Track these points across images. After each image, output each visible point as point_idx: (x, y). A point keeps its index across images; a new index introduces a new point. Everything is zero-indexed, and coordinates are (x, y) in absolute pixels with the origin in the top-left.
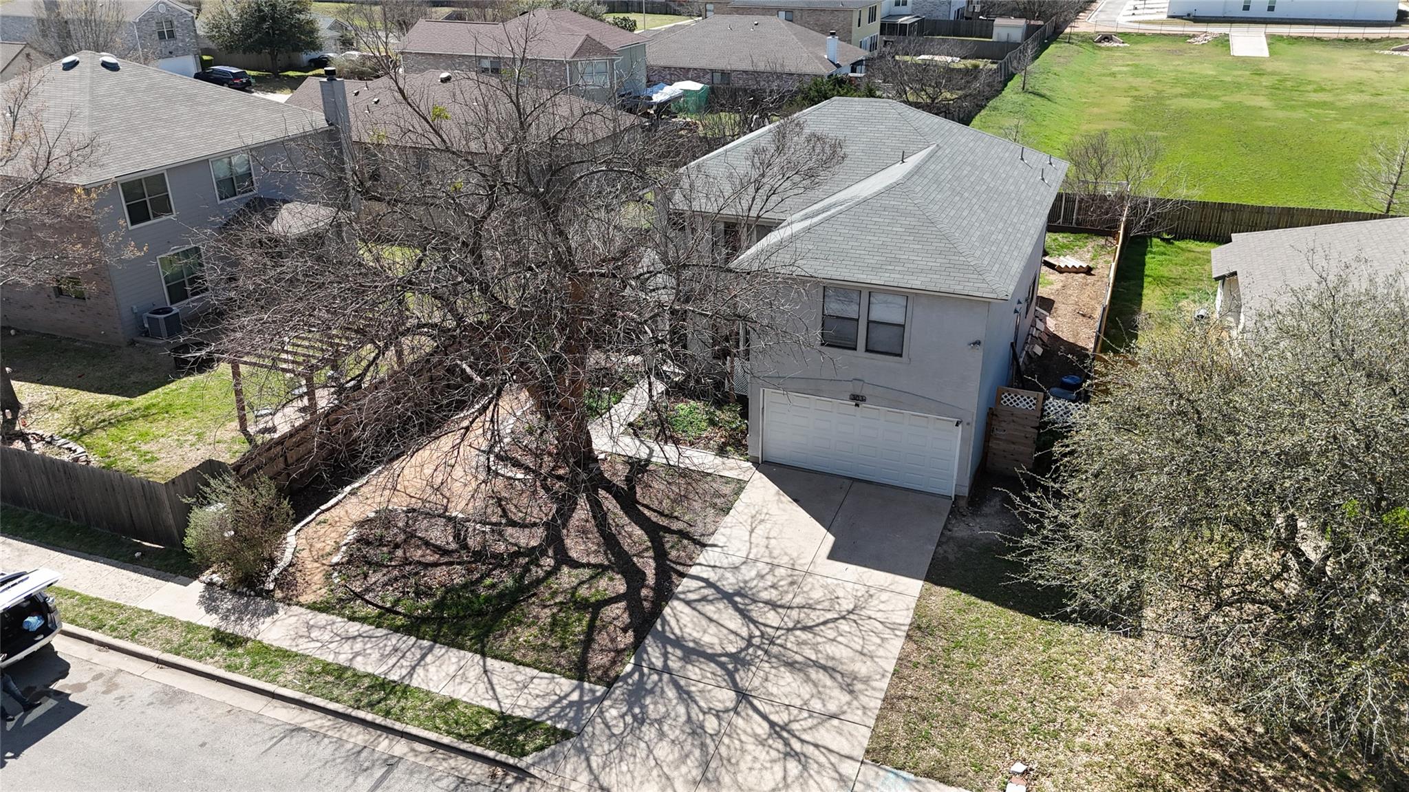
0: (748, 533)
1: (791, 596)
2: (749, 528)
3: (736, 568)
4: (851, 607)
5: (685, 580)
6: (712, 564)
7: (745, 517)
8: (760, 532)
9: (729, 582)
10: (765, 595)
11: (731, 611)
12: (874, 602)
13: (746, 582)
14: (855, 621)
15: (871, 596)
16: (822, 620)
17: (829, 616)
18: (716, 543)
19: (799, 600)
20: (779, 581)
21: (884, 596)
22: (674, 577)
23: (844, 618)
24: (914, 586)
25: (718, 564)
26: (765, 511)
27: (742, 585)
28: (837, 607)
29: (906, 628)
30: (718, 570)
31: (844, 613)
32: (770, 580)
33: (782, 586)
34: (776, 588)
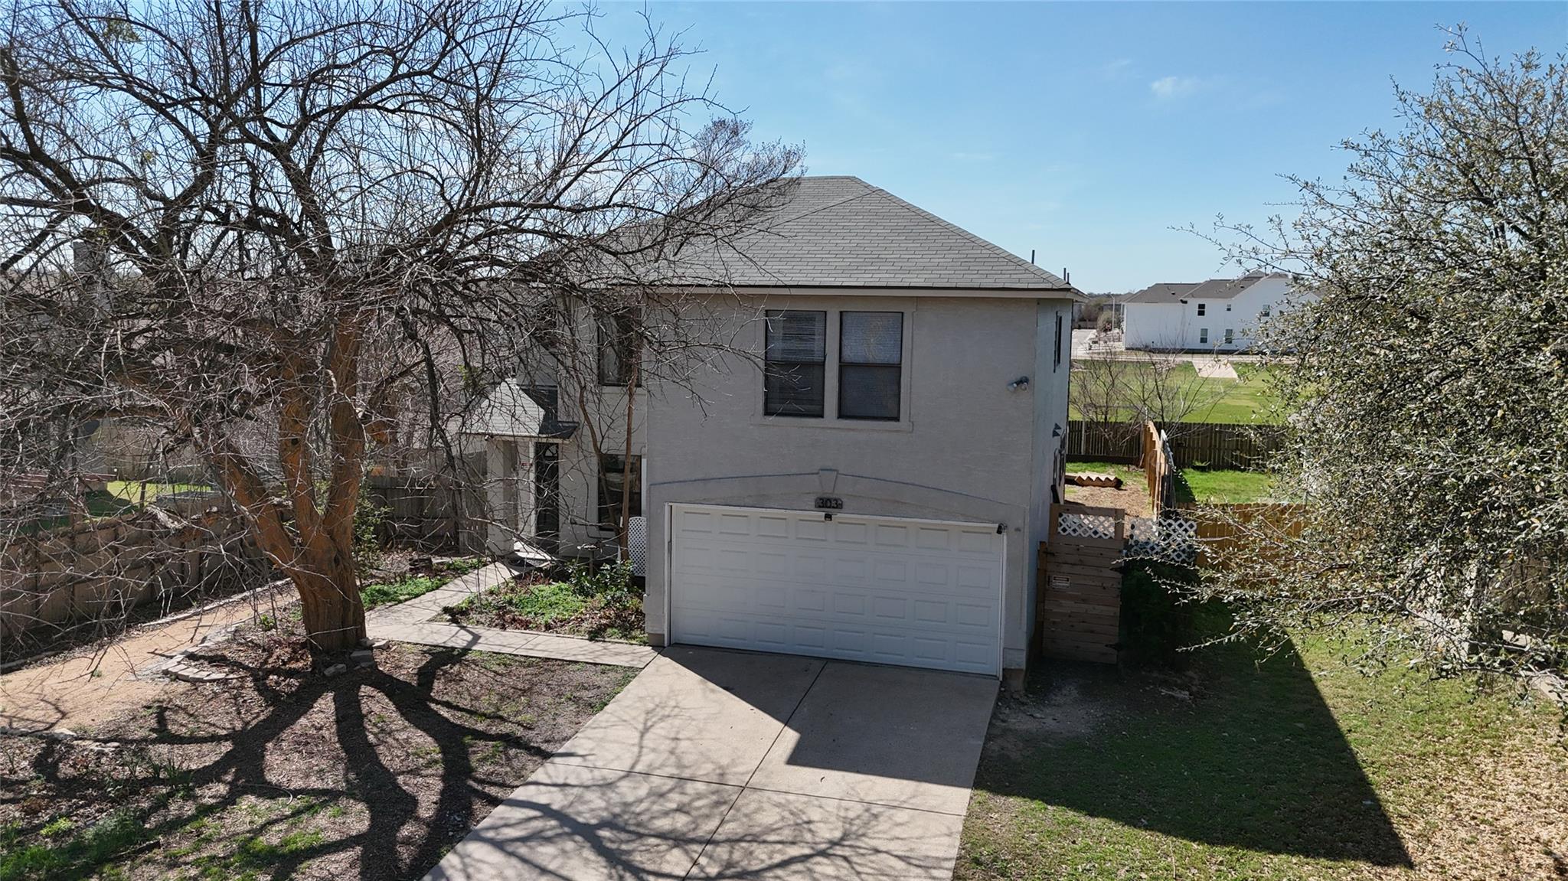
0: (637, 735)
1: (716, 822)
2: (641, 727)
3: (607, 786)
4: (838, 834)
5: (501, 808)
6: (561, 781)
7: (634, 713)
8: (659, 731)
9: (591, 808)
10: (663, 824)
11: (589, 853)
12: (883, 825)
13: (626, 804)
14: (845, 859)
15: (876, 816)
16: (778, 858)
17: (794, 851)
18: (573, 751)
19: (731, 828)
20: (693, 800)
21: (901, 816)
22: (477, 805)
23: (823, 853)
24: (956, 799)
25: (571, 781)
26: (672, 703)
27: (617, 810)
28: (808, 837)
29: (952, 864)
30: (569, 790)
31: (823, 846)
32: (675, 800)
33: (699, 808)
34: (687, 813)
